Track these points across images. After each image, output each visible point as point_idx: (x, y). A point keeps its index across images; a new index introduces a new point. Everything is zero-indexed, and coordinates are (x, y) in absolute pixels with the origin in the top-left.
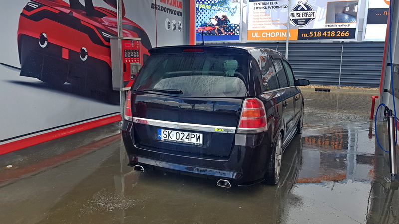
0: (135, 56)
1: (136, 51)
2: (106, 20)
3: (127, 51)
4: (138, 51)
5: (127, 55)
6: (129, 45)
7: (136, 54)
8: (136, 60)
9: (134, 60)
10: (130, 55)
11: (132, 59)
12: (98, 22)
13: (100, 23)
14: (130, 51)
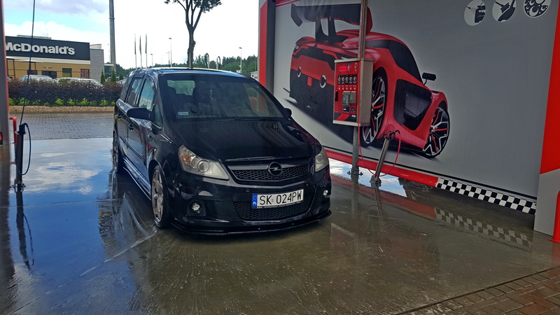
0: (351, 83)
1: (353, 76)
2: (346, 43)
3: (341, 77)
4: (356, 76)
5: (341, 81)
6: (344, 69)
7: (353, 80)
8: (353, 88)
9: (349, 87)
10: (345, 81)
11: (347, 86)
12: (338, 47)
13: (341, 48)
14: (345, 77)
